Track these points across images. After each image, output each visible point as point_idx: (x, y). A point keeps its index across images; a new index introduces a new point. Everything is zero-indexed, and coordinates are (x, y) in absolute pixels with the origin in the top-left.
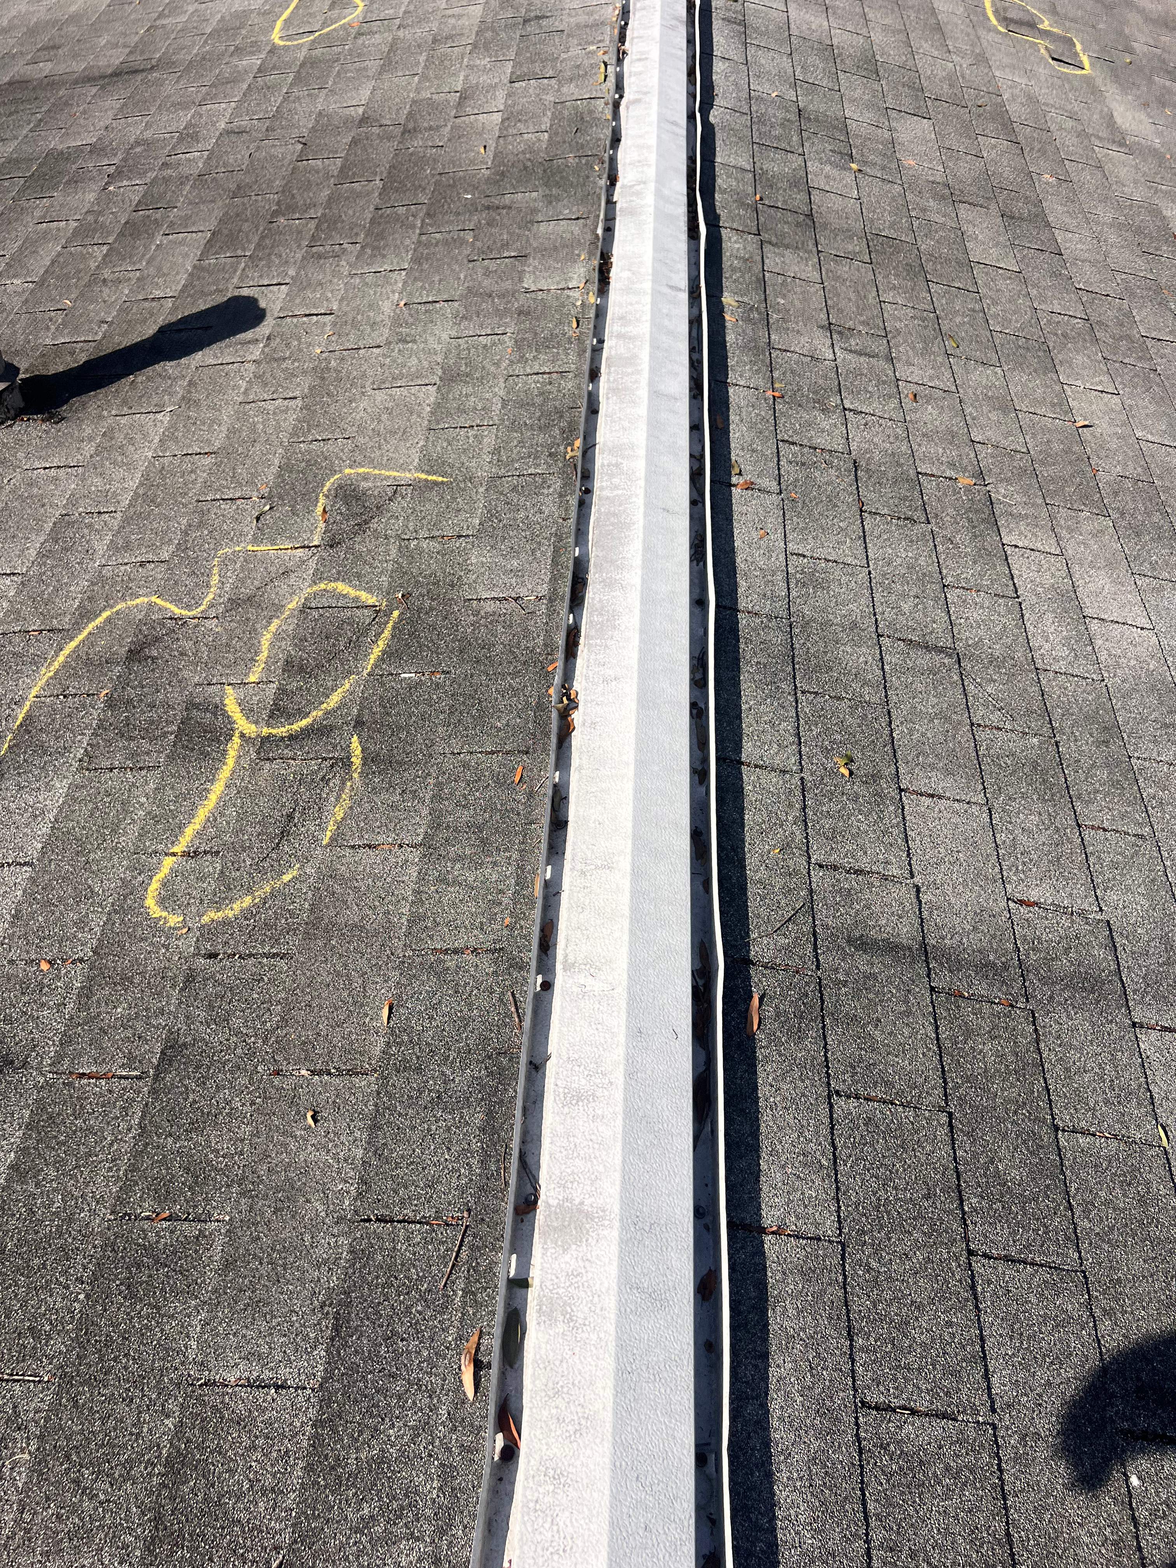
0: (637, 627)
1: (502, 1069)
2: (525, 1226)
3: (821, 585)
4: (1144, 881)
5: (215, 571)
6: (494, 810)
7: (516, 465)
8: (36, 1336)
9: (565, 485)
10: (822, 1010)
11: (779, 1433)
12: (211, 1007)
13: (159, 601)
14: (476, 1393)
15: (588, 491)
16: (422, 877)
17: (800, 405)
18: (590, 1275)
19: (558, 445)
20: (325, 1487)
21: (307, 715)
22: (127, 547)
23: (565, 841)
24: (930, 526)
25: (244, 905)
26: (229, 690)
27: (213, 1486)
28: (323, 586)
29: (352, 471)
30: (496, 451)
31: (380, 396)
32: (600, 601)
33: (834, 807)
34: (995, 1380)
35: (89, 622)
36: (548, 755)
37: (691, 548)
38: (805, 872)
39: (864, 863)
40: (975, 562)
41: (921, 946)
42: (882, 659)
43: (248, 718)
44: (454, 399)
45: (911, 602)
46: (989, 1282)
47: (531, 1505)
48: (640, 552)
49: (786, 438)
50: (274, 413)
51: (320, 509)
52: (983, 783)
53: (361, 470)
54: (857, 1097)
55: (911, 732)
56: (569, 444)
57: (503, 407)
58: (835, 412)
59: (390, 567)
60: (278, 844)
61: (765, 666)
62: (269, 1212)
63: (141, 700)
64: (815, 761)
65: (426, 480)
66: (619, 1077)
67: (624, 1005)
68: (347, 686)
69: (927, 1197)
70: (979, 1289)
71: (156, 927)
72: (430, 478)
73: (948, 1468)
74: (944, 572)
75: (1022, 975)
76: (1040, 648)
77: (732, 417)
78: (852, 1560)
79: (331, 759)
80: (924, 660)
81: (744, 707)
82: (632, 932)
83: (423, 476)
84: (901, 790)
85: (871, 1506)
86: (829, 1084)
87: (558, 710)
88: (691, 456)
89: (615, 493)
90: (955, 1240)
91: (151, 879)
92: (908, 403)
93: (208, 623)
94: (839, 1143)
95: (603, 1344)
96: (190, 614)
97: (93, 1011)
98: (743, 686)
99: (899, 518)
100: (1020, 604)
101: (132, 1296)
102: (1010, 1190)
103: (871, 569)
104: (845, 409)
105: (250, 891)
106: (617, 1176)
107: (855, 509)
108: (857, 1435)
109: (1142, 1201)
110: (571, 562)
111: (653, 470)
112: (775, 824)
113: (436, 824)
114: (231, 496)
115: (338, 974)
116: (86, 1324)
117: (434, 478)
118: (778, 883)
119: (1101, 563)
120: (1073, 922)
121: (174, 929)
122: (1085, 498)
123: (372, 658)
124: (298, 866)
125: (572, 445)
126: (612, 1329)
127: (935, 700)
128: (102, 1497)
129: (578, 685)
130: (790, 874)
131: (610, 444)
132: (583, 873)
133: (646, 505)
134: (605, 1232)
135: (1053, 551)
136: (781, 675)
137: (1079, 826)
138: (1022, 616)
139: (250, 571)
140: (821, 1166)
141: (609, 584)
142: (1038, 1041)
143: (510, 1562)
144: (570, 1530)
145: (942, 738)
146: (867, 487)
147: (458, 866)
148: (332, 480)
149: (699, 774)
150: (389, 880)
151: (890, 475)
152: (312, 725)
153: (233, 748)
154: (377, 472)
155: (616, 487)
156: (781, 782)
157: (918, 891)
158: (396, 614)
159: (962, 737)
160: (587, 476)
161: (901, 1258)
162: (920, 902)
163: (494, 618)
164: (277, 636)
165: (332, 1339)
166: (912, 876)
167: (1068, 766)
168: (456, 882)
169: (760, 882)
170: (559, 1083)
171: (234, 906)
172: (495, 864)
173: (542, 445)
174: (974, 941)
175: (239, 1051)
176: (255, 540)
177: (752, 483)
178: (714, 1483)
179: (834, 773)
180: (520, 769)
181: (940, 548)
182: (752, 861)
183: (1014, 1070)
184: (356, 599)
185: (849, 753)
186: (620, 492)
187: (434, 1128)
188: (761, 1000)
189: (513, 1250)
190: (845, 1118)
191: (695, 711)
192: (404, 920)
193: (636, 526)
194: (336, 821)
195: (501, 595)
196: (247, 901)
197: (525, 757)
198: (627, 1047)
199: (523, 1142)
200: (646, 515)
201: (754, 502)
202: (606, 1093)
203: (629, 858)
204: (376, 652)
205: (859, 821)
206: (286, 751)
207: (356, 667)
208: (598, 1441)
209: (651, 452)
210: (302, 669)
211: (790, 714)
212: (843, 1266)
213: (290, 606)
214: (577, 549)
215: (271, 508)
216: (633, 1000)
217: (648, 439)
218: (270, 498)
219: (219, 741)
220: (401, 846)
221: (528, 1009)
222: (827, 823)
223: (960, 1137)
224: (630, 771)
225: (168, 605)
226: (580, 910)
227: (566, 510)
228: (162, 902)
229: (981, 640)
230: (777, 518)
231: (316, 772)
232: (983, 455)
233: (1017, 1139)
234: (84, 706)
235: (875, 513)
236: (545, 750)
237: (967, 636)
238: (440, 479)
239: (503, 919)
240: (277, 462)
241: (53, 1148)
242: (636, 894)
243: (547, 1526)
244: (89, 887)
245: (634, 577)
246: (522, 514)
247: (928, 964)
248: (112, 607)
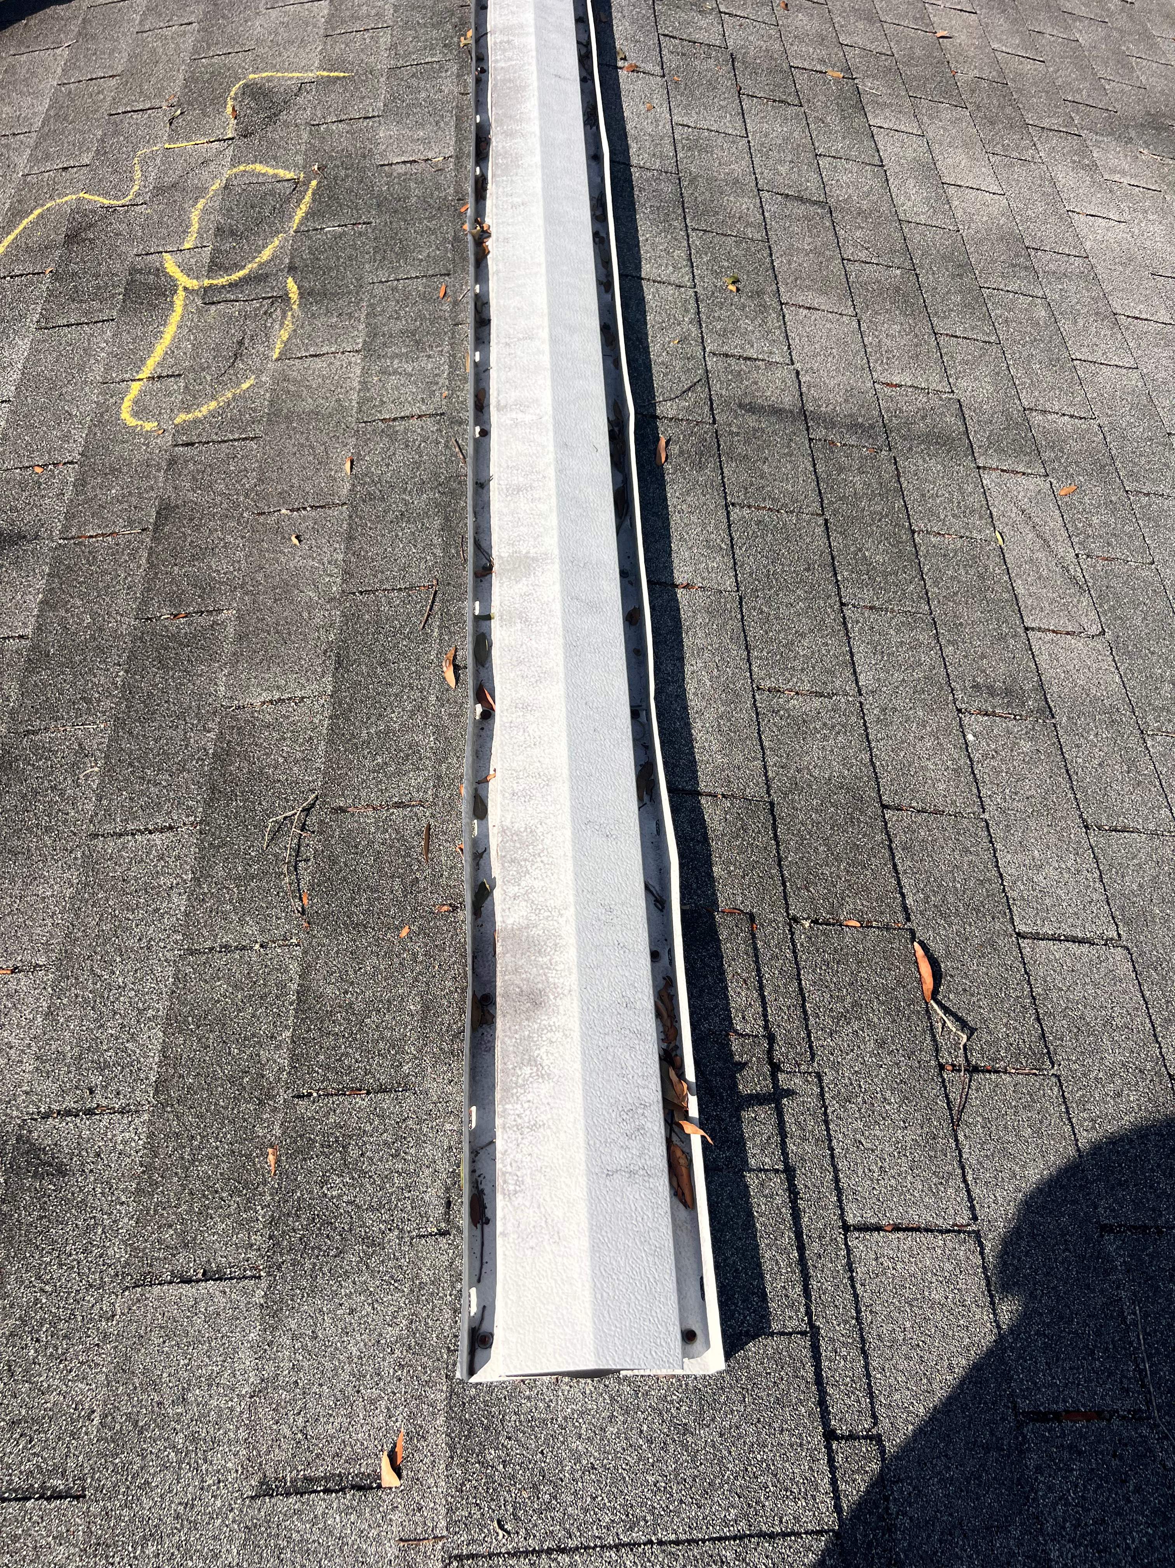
0: (539, 163)
1: (452, 492)
2: (485, 584)
3: (706, 150)
4: (989, 373)
5: (137, 167)
6: (423, 318)
7: (414, 57)
8: (88, 701)
9: (461, 68)
10: (719, 450)
11: (694, 702)
12: (194, 478)
13: (86, 196)
14: (457, 683)
15: (484, 71)
16: (365, 372)
17: (678, 7)
18: (538, 593)
19: (452, 38)
20: (345, 751)
21: (244, 267)
22: (47, 157)
23: (489, 334)
24: (802, 109)
25: (211, 408)
26: (167, 256)
27: (254, 763)
28: (242, 168)
29: (256, 76)
30: (393, 46)
31: (274, 13)
32: (503, 147)
33: (724, 314)
34: (861, 678)
35: (22, 218)
36: (467, 273)
37: (584, 115)
38: (701, 357)
39: (752, 353)
40: (844, 138)
41: (800, 410)
42: (762, 207)
43: (189, 276)
44: (347, 9)
45: (787, 166)
46: (858, 622)
47: (507, 725)
48: (537, 107)
49: (666, 32)
50: (172, 38)
51: (229, 110)
52: (853, 301)
53: (264, 75)
54: (749, 507)
55: (789, 262)
56: (462, 35)
57: (395, 11)
58: (711, 14)
59: (303, 148)
60: (233, 363)
61: (658, 209)
62: (270, 603)
63: (86, 272)
64: (706, 280)
65: (328, 77)
66: (551, 472)
67: (551, 427)
68: (277, 242)
69: (808, 570)
70: (850, 626)
71: (132, 432)
72: (332, 74)
73: (825, 724)
74: (817, 144)
75: (886, 432)
76: (903, 205)
77: (614, 14)
78: (752, 771)
79: (270, 298)
80: (800, 210)
81: (641, 239)
82: (553, 380)
83: (325, 74)
84: (782, 304)
85: (766, 744)
86: (726, 499)
87: (474, 236)
88: (578, 42)
89: (509, 64)
90: (830, 596)
91: (123, 399)
92: (780, 11)
93: (137, 208)
94: (736, 536)
95: (553, 630)
96: (120, 203)
97: (90, 495)
98: (639, 223)
99: (774, 101)
100: (885, 171)
101: (163, 666)
102: (874, 568)
103: (750, 138)
104: (721, 12)
105: (213, 398)
106: (555, 533)
107: (734, 91)
108: (754, 704)
109: (981, 576)
110: (473, 128)
111: (543, 46)
112: (674, 323)
113: (373, 333)
114: (141, 107)
115: (302, 445)
116: (128, 689)
117: (336, 74)
118: (678, 364)
119: (958, 142)
120: (929, 399)
121: (151, 432)
122: (945, 93)
123: (297, 219)
124: (253, 377)
125: (465, 35)
126: (560, 622)
127: (810, 240)
128: (164, 783)
129: (489, 220)
130: (688, 359)
131: (500, 26)
132: (507, 344)
133: (538, 71)
134: (549, 567)
135: (915, 132)
136: (673, 216)
137: (935, 334)
138: (887, 180)
139: (170, 163)
140: (721, 549)
141: (510, 134)
142: (898, 476)
143: (495, 770)
144: (538, 733)
145: (817, 268)
146: (744, 75)
147: (396, 361)
148: (237, 86)
149: (604, 284)
150: (336, 378)
151: (765, 66)
152: (249, 275)
153: (179, 300)
154: (279, 74)
155: (510, 59)
156: (677, 294)
157: (798, 373)
158: (314, 183)
159: (834, 267)
160: (481, 58)
161: (787, 606)
162: (800, 382)
163: (405, 179)
164: (205, 211)
165: (336, 669)
166: (793, 364)
167: (926, 292)
168: (395, 372)
169: (663, 363)
170: (501, 482)
171: (202, 409)
172: (429, 356)
173: (436, 39)
174: (846, 409)
175: (225, 506)
176: (171, 140)
177: (637, 67)
178: (647, 728)
179: (723, 290)
180: (443, 288)
181: (812, 126)
182: (655, 349)
183: (879, 493)
184: (275, 176)
185: (736, 275)
186: (514, 63)
187: (400, 534)
188: (667, 443)
189: (476, 598)
190: (740, 520)
191: (597, 240)
192: (354, 403)
193: (531, 87)
194: (282, 341)
195: (411, 159)
196: (213, 405)
197: (447, 278)
198: (556, 453)
199: (476, 533)
200: (539, 79)
201: (640, 82)
202: (541, 484)
203: (547, 330)
204: (300, 214)
205: (745, 324)
206: (228, 295)
207: (283, 227)
208: (554, 683)
209: (539, 29)
210: (232, 233)
211: (683, 245)
212: (741, 608)
213: (214, 188)
214: (478, 117)
215: (181, 113)
216: (557, 425)
217: (535, 19)
218: (180, 105)
219: (165, 295)
220: (343, 353)
221: (470, 450)
222: (719, 326)
223: (833, 535)
224: (543, 270)
225: (96, 198)
226: (507, 369)
227: (465, 87)
228: (136, 414)
229: (850, 197)
230: (662, 96)
231: (258, 309)
232: (851, 55)
233: (881, 536)
234: (32, 283)
235: (752, 96)
236: (464, 270)
237: (837, 194)
238: (342, 74)
239: (441, 394)
240: (181, 76)
241: (76, 586)
242: (554, 354)
243: (520, 734)
244: (67, 412)
245: (533, 127)
246: (423, 95)
247: (807, 423)
248: (42, 206)
